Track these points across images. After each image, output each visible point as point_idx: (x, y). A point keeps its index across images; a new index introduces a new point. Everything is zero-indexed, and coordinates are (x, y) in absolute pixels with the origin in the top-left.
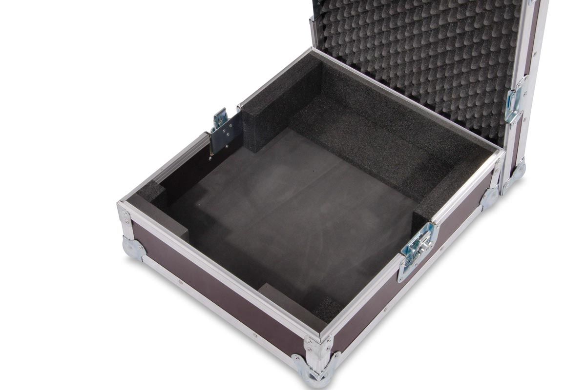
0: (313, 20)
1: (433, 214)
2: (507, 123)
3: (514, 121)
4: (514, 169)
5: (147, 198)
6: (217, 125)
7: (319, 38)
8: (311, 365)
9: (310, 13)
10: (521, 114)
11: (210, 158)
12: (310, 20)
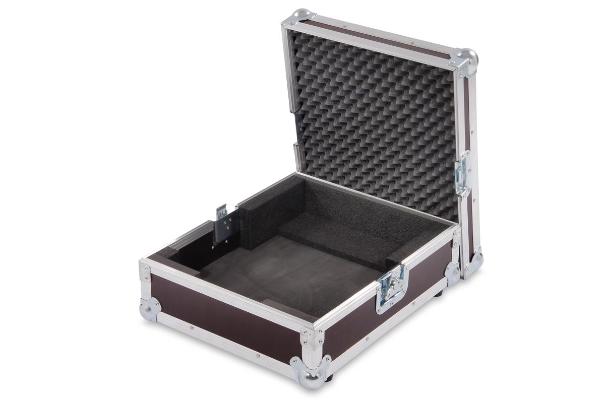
0: (297, 144)
1: (403, 259)
2: (459, 196)
3: (464, 194)
4: (472, 255)
5: (165, 256)
6: (219, 217)
7: (302, 164)
8: (306, 364)
9: (295, 140)
10: (470, 191)
11: (213, 247)
12: (294, 145)
